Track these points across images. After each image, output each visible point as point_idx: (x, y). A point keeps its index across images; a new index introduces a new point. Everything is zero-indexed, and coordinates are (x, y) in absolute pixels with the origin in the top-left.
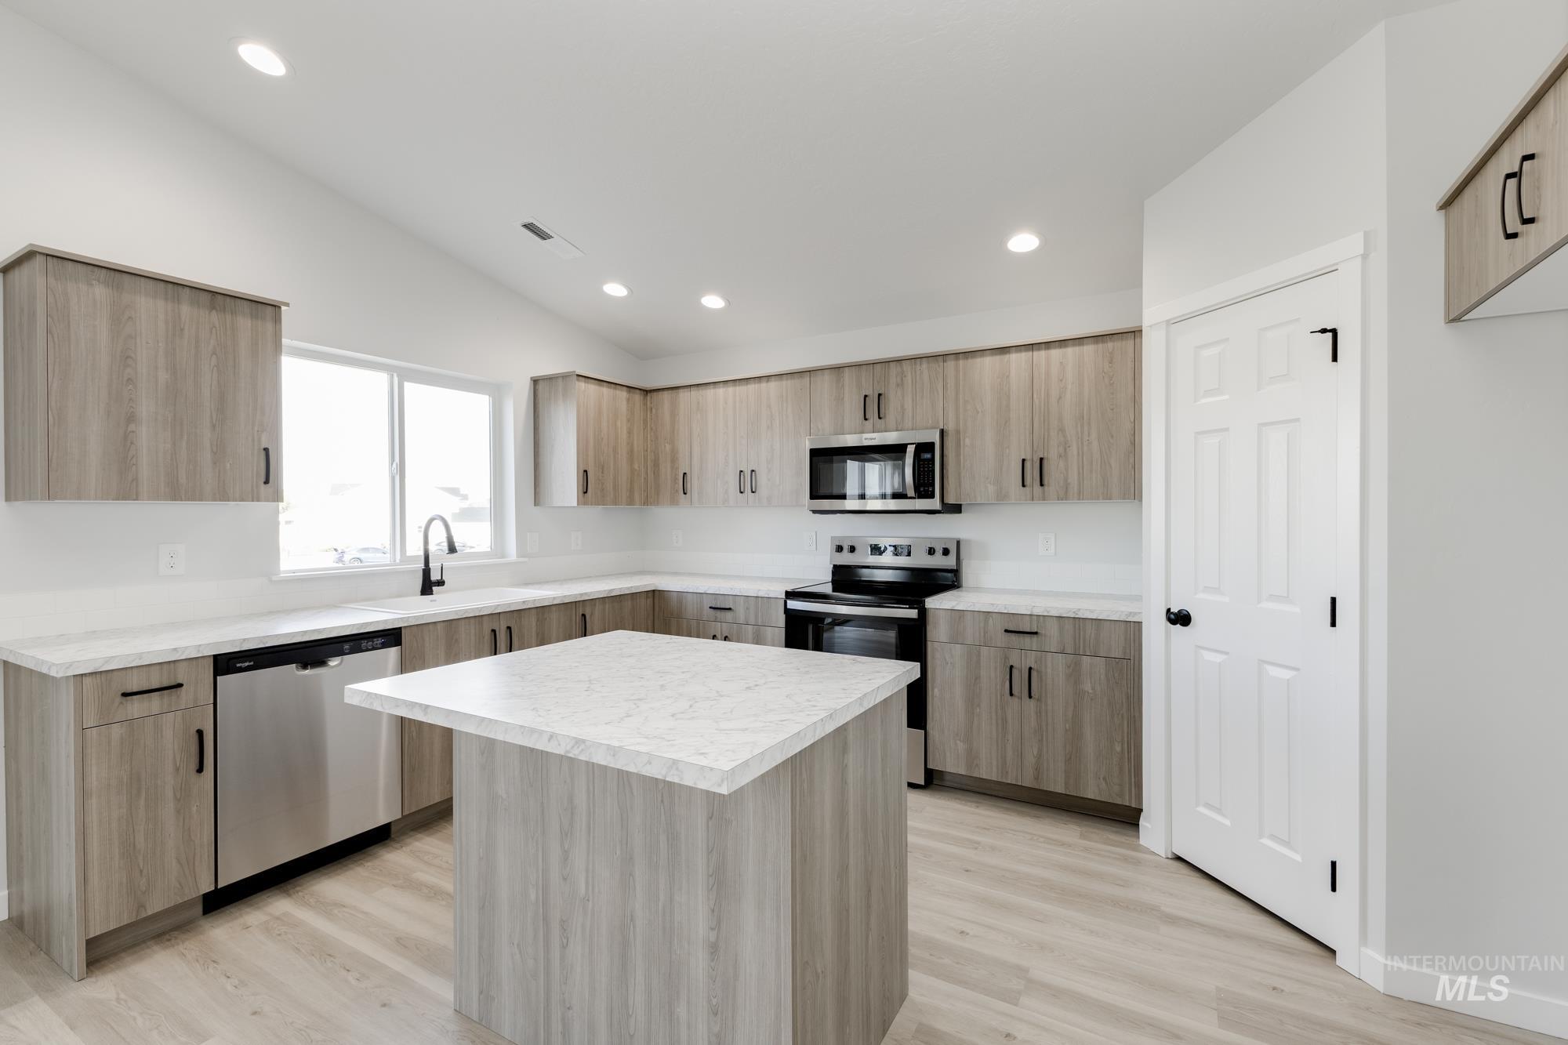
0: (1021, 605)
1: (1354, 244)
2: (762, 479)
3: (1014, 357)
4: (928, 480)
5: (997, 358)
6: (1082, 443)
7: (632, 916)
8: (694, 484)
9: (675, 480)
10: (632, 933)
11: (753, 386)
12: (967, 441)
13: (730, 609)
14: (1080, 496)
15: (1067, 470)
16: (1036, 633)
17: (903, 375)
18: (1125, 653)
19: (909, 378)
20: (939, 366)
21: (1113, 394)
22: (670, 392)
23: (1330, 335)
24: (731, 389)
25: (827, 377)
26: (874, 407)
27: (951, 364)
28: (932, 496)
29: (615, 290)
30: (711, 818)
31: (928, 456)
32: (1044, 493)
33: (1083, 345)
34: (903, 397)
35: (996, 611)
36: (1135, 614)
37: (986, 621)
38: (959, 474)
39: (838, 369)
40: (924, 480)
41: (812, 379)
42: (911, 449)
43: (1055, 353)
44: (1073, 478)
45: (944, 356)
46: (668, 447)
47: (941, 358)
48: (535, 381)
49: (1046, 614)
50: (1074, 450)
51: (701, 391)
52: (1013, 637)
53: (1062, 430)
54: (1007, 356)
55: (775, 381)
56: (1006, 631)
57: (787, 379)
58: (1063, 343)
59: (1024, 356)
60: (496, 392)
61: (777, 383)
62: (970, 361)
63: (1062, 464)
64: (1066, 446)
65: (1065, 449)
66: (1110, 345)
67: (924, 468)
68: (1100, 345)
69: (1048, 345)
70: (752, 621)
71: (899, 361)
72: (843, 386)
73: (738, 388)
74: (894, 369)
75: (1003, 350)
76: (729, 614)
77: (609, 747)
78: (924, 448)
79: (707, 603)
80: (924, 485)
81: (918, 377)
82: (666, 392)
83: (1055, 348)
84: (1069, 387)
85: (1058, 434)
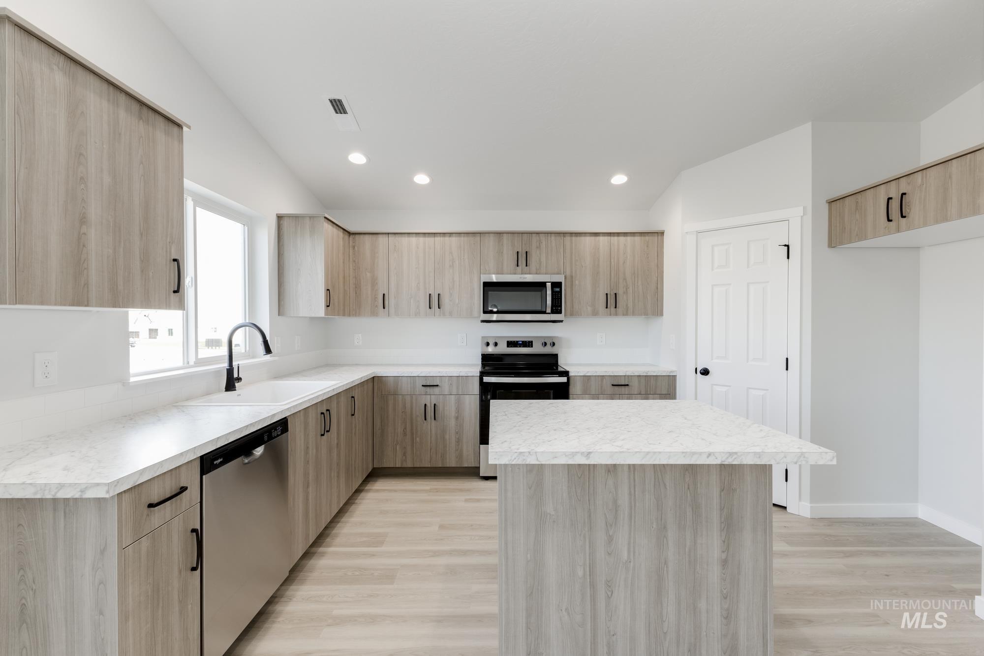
0: (620, 371)
1: (799, 211)
2: (445, 301)
3: (601, 238)
4: (558, 303)
5: (593, 238)
6: (634, 286)
7: (665, 562)
8: (391, 302)
9: (375, 298)
10: (665, 572)
11: (439, 238)
12: (577, 282)
13: (437, 386)
14: (634, 314)
15: (627, 300)
16: (628, 385)
17: (540, 242)
18: (668, 391)
19: (544, 243)
20: (561, 239)
21: (648, 262)
22: (371, 236)
23: (786, 247)
24: (421, 239)
25: (492, 236)
26: (523, 259)
27: (568, 238)
28: (560, 312)
29: (357, 158)
30: (723, 490)
31: (558, 290)
32: (616, 311)
33: (635, 236)
34: (540, 254)
35: (608, 375)
36: (673, 371)
37: (602, 380)
38: (572, 300)
39: (499, 234)
40: (555, 303)
41: (482, 238)
42: (549, 285)
43: (622, 239)
44: (630, 305)
45: (564, 234)
46: (368, 275)
47: (562, 234)
48: (280, 218)
49: (632, 375)
50: (630, 290)
51: (397, 238)
52: (616, 388)
53: (625, 279)
54: (598, 237)
55: (456, 237)
56: (613, 385)
57: (464, 237)
58: (625, 234)
59: (606, 238)
60: (249, 223)
61: (457, 238)
62: (578, 238)
63: (625, 297)
64: (627, 288)
65: (627, 289)
66: (647, 238)
67: (556, 296)
68: (643, 238)
69: (618, 234)
70: (454, 391)
71: (538, 233)
72: (502, 245)
73: (427, 238)
74: (535, 238)
75: (596, 234)
76: (436, 390)
77: (755, 453)
78: (556, 285)
79: (419, 383)
80: (556, 306)
81: (549, 244)
82: (367, 237)
83: (622, 236)
84: (629, 257)
85: (623, 281)
